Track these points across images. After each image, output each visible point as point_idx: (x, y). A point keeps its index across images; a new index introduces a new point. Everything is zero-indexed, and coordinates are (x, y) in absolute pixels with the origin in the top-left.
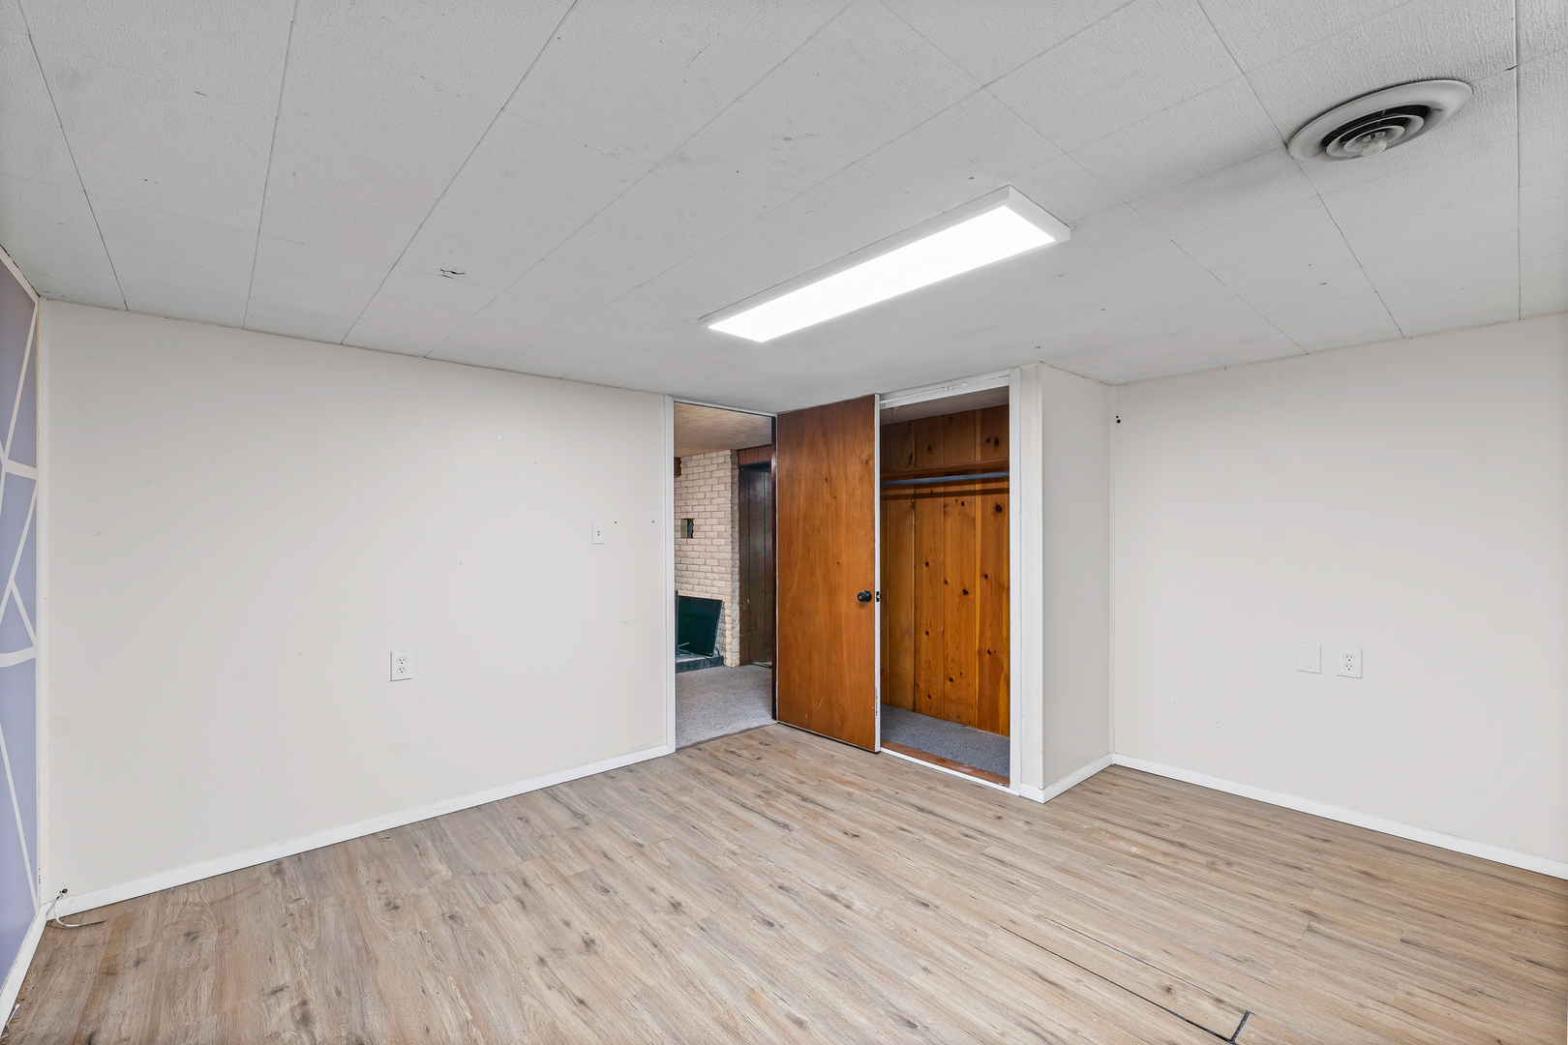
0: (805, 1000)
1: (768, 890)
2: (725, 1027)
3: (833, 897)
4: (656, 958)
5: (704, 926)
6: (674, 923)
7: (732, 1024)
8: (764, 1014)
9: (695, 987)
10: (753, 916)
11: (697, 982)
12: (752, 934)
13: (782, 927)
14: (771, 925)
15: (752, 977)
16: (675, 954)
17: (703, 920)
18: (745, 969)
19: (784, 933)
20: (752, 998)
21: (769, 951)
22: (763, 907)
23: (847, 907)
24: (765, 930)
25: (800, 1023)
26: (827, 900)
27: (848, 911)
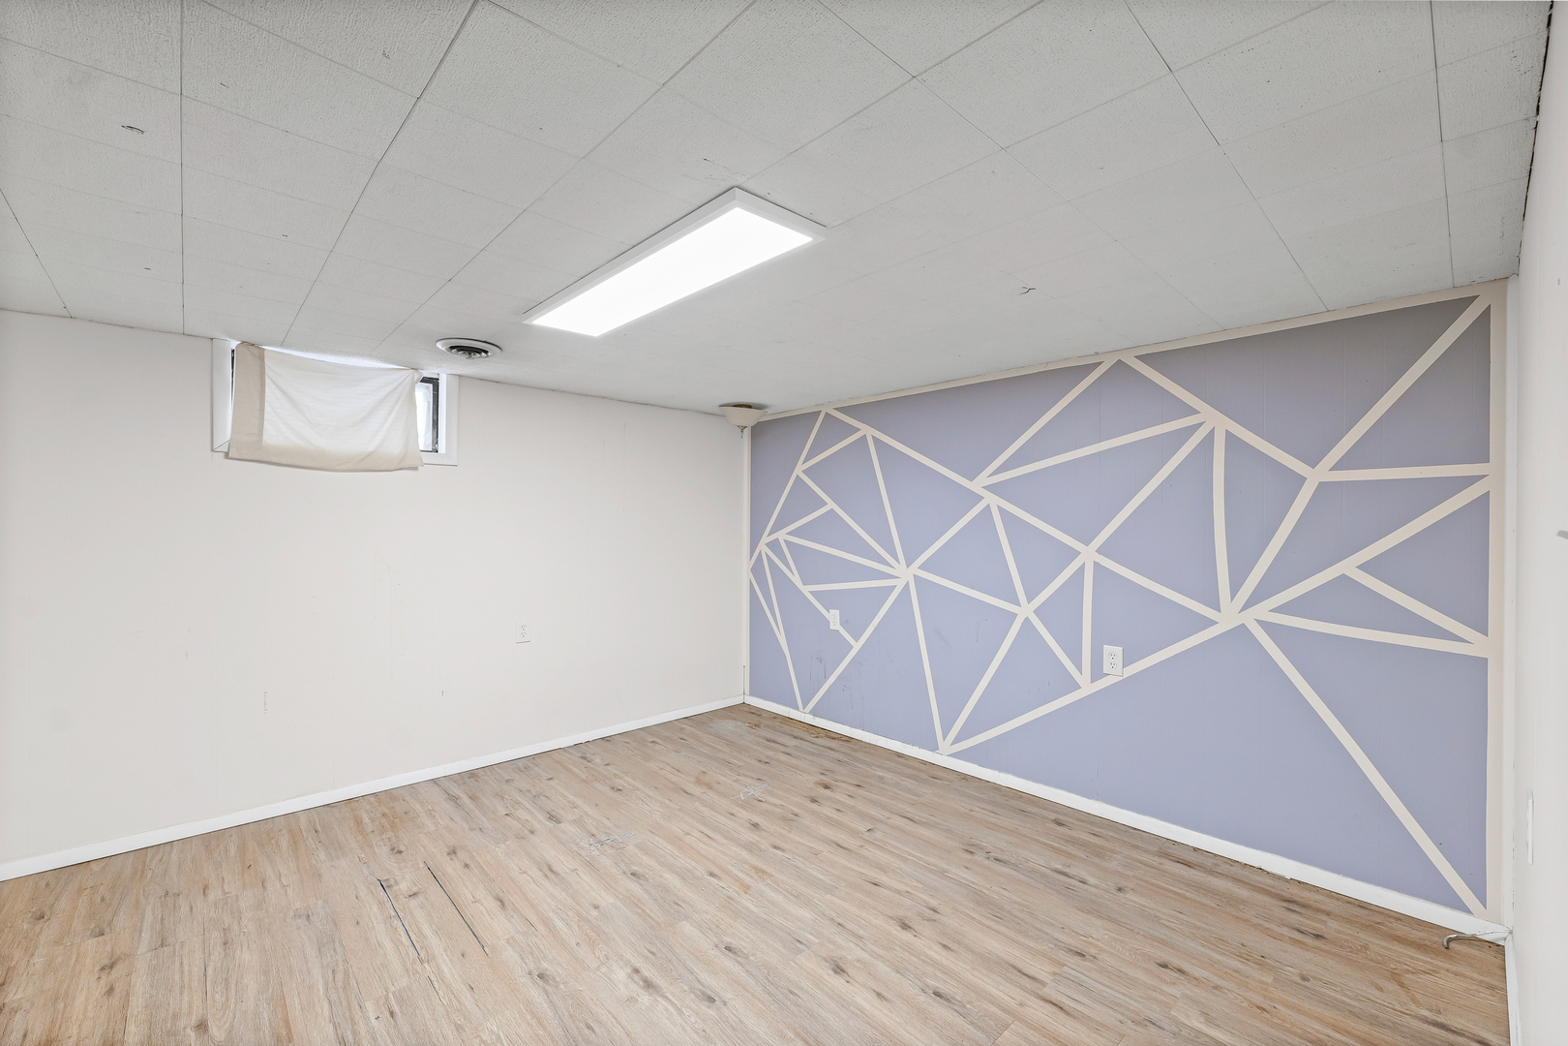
0: (705, 887)
1: (729, 996)
2: (764, 872)
3: (648, 985)
4: (834, 914)
5: (799, 945)
6: (831, 947)
7: (760, 874)
8: (736, 879)
9: (792, 895)
10: (747, 958)
11: (792, 898)
12: (747, 937)
13: (716, 946)
14: (728, 948)
15: (746, 902)
16: (818, 918)
17: (802, 951)
18: (752, 907)
19: (715, 940)
20: (746, 888)
21: (732, 922)
22: (736, 969)
23: (636, 971)
24: (734, 942)
25: (712, 874)
26: (658, 980)
27: (637, 965)
